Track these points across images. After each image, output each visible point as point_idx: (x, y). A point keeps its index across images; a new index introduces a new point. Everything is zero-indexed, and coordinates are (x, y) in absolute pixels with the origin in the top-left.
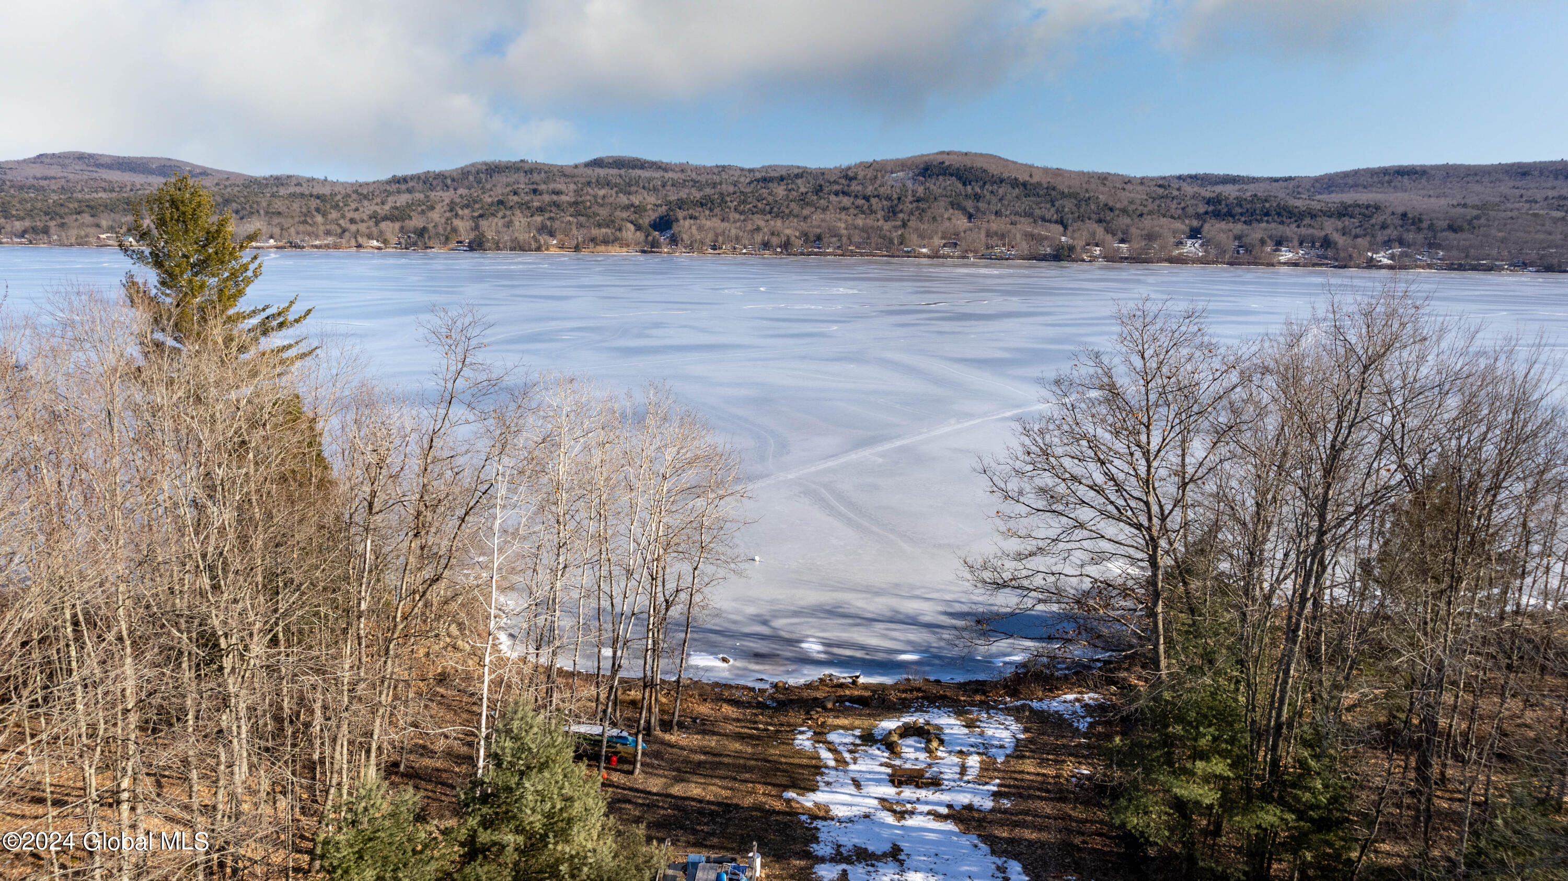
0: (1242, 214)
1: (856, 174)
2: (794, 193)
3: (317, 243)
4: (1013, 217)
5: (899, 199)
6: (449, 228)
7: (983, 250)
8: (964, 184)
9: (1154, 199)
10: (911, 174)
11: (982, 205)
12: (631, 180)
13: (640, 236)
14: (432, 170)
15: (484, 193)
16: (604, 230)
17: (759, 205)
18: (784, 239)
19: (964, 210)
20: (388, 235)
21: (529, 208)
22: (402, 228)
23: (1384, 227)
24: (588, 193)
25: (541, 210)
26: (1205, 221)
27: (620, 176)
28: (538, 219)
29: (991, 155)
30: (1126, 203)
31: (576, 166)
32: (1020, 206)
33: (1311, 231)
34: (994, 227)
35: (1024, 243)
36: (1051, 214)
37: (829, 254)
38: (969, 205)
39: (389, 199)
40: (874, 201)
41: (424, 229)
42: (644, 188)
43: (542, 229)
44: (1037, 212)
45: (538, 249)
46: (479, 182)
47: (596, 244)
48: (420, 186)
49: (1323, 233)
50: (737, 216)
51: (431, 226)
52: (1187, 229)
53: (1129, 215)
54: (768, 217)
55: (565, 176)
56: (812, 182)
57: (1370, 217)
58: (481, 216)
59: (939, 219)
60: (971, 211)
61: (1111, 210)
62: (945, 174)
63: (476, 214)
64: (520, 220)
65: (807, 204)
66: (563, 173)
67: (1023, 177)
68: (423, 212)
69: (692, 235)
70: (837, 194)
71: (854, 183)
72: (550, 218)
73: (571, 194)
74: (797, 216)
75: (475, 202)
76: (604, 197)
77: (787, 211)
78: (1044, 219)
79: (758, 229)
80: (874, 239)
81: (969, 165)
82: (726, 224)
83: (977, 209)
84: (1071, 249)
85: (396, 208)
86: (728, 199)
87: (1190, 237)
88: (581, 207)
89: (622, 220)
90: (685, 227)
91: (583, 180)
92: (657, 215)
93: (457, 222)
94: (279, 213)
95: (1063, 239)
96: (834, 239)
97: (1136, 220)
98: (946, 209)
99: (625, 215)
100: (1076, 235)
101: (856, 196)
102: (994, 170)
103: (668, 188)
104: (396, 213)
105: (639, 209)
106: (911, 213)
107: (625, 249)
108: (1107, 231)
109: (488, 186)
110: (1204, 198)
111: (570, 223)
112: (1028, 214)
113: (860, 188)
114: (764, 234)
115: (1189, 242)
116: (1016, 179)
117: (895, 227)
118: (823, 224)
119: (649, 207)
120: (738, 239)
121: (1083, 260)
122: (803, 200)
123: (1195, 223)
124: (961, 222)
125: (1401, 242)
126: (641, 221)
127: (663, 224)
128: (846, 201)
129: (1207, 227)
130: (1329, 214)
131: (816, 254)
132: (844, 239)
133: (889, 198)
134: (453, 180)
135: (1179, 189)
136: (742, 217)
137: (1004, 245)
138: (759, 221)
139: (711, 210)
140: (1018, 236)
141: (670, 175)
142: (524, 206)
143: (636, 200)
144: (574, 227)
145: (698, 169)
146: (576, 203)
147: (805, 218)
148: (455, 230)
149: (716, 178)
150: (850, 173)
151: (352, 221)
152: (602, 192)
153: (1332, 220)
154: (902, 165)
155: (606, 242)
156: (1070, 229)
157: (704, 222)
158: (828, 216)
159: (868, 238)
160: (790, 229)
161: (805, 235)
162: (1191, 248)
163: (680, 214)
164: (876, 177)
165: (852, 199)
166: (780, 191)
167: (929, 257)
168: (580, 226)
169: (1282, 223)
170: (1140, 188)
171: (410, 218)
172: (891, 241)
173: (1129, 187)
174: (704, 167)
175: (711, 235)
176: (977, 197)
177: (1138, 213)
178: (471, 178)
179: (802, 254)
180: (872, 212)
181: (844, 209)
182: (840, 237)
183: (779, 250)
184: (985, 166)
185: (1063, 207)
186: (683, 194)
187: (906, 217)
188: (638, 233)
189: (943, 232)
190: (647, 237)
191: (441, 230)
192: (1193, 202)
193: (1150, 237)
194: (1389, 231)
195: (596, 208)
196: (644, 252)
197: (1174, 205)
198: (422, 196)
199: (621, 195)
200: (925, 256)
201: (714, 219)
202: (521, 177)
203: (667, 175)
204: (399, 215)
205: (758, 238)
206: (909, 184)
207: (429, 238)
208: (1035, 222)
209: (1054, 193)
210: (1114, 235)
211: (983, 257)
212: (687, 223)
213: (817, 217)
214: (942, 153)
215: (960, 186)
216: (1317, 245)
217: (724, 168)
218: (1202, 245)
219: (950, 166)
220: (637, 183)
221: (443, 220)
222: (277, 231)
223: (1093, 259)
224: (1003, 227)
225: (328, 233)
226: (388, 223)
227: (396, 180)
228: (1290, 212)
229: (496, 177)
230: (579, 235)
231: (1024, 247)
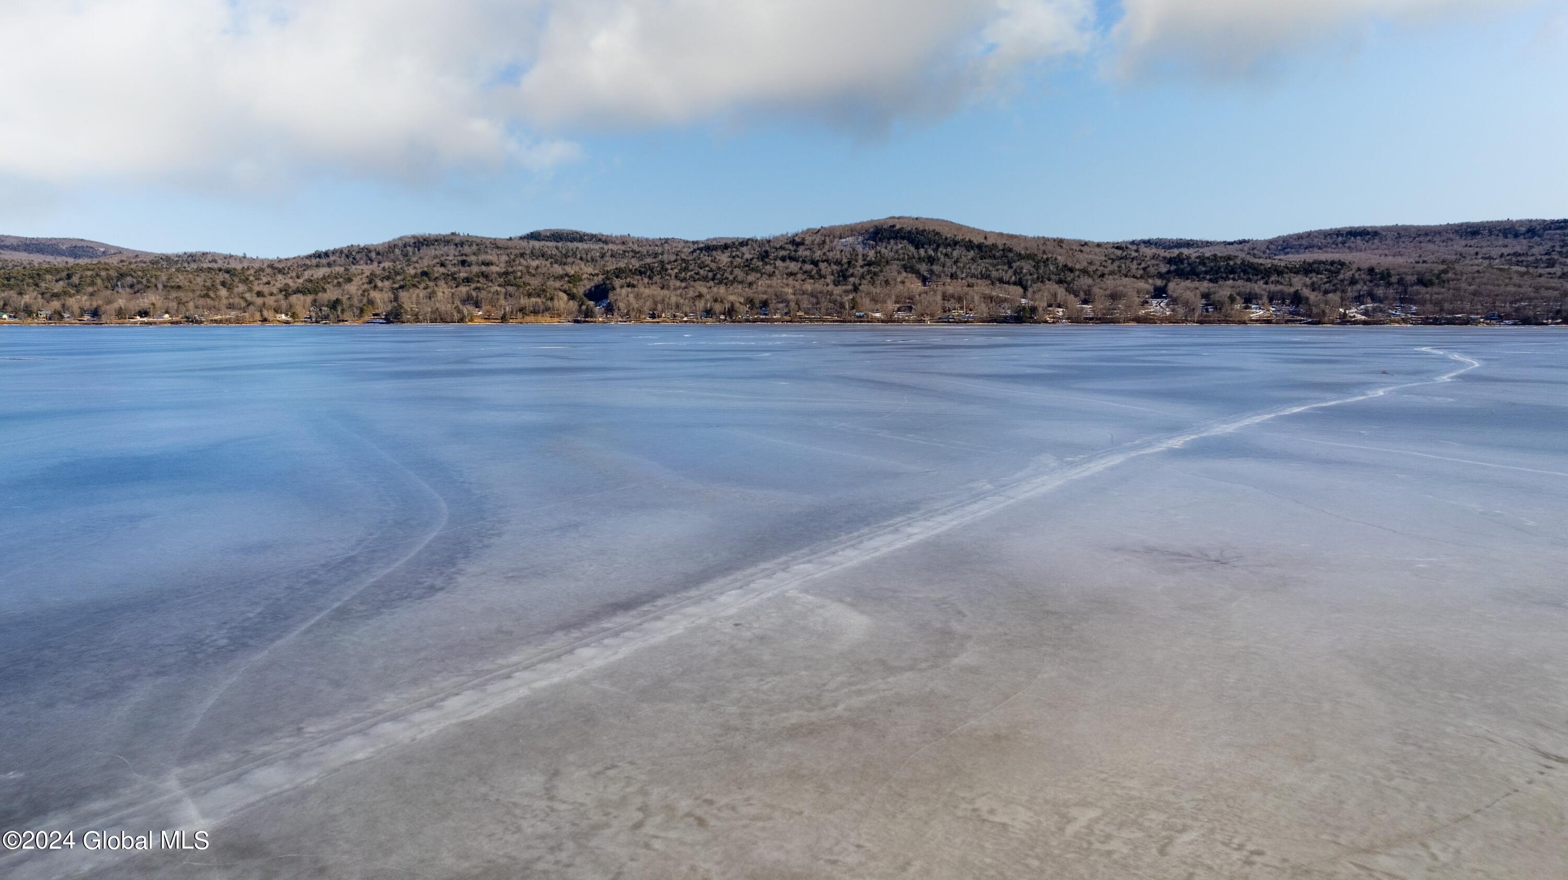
0: (1206, 272)
1: (804, 239)
2: (739, 260)
3: (218, 317)
4: (970, 280)
5: (849, 263)
6: (365, 300)
7: (939, 313)
8: (917, 248)
9: (1113, 260)
10: (860, 239)
11: (936, 268)
12: (567, 251)
13: (573, 305)
14: (356, 244)
15: (409, 265)
16: (533, 300)
17: (702, 272)
18: (727, 306)
19: (918, 273)
20: (299, 309)
21: (455, 279)
22: (315, 301)
23: (1353, 282)
24: (520, 264)
25: (467, 280)
26: (1169, 281)
27: (557, 248)
28: (463, 289)
29: (943, 221)
30: (1085, 264)
31: (511, 239)
32: (975, 268)
33: (1279, 287)
34: (950, 289)
35: (983, 305)
36: (1008, 275)
37: (777, 320)
38: (923, 268)
39: (306, 273)
40: (823, 266)
41: (338, 301)
42: (581, 259)
43: (467, 300)
44: (994, 274)
45: (461, 320)
46: (406, 255)
47: (525, 314)
48: (342, 260)
49: (1292, 290)
50: (678, 283)
51: (344, 299)
52: (1151, 289)
53: (1089, 275)
54: (711, 283)
55: (498, 247)
56: (758, 249)
57: (1338, 272)
58: (402, 287)
59: (892, 282)
60: (926, 274)
61: (1071, 270)
62: (896, 238)
63: (396, 286)
64: (443, 291)
65: (753, 270)
66: (496, 245)
67: (977, 240)
68: (339, 284)
69: (629, 305)
70: (783, 259)
71: (801, 248)
72: (476, 289)
73: (503, 265)
74: (741, 282)
75: (397, 273)
76: (537, 267)
77: (731, 278)
78: (1001, 281)
79: (700, 296)
80: (824, 304)
81: (921, 229)
82: (665, 292)
83: (931, 272)
84: (1033, 310)
85: (311, 281)
86: (669, 267)
87: (1155, 297)
88: (511, 277)
89: (555, 289)
90: (622, 295)
91: (517, 252)
92: (593, 284)
93: (375, 295)
94: (179, 287)
95: (1023, 301)
96: (781, 305)
97: (1098, 280)
98: (899, 273)
99: (558, 284)
100: (1037, 296)
101: (804, 262)
102: (947, 233)
103: (607, 259)
104: (309, 285)
105: (574, 279)
106: (862, 277)
107: (556, 319)
108: (1069, 290)
109: (414, 259)
110: (1165, 258)
111: (497, 293)
112: (985, 276)
113: (808, 253)
114: (707, 301)
115: (1154, 302)
116: (970, 241)
117: (846, 292)
118: (769, 290)
119: (585, 276)
120: (678, 306)
121: (1046, 322)
122: (748, 266)
123: (1159, 282)
124: (916, 286)
125: (1374, 298)
126: (575, 291)
127: (599, 293)
128: (793, 266)
129: (1171, 286)
130: (1295, 271)
131: (762, 321)
132: (792, 305)
133: (838, 263)
134: (378, 254)
135: (1137, 251)
136: (683, 285)
137: (962, 308)
138: (701, 287)
139: (650, 278)
140: (976, 298)
141: (611, 246)
142: (452, 277)
143: (571, 270)
144: (502, 297)
145: (639, 241)
146: (506, 273)
147: (750, 284)
148: (371, 302)
149: (660, 250)
150: (797, 239)
151: (259, 294)
152: (535, 263)
153: (1300, 276)
154: (852, 230)
155: (535, 312)
156: (1030, 290)
157: (642, 289)
158: (775, 281)
159: (818, 303)
160: (734, 296)
161: (750, 301)
162: (1157, 307)
163: (617, 282)
164: (824, 242)
165: (799, 265)
166: (724, 258)
167: (883, 321)
168: (508, 295)
169: (1249, 280)
170: (1097, 250)
171: (324, 290)
172: (842, 306)
173: (1085, 249)
174: (647, 240)
175: (649, 304)
176: (931, 260)
177: (1099, 273)
178: (397, 251)
179: (747, 321)
180: (822, 276)
181: (791, 274)
182: (787, 302)
183: (722, 317)
184: (938, 229)
185: (1022, 268)
186: (622, 264)
187: (857, 282)
188: (571, 302)
189: (897, 297)
190: (580, 306)
191: (355, 301)
192: (1153, 262)
193: (1114, 296)
194: (1359, 287)
195: (527, 278)
196: (576, 321)
197: (1134, 266)
198: (342, 269)
199: (556, 266)
200: (879, 320)
201: (654, 287)
202: (452, 250)
203: (606, 247)
204: (312, 288)
205: (700, 305)
206: (860, 249)
207: (343, 311)
208: (993, 283)
209: (1011, 255)
210: (1076, 296)
211: (940, 320)
212: (624, 291)
213: (763, 283)
214: (894, 218)
215: (912, 249)
216: (1288, 301)
217: (667, 241)
218: (1167, 305)
219: (901, 229)
220: (574, 254)
221: (360, 292)
222: (173, 305)
223: (1056, 320)
224: (959, 289)
225: (231, 307)
226: (300, 296)
227: (318, 255)
228: (1255, 269)
229: (424, 250)
230: (507, 306)
231: (983, 309)
